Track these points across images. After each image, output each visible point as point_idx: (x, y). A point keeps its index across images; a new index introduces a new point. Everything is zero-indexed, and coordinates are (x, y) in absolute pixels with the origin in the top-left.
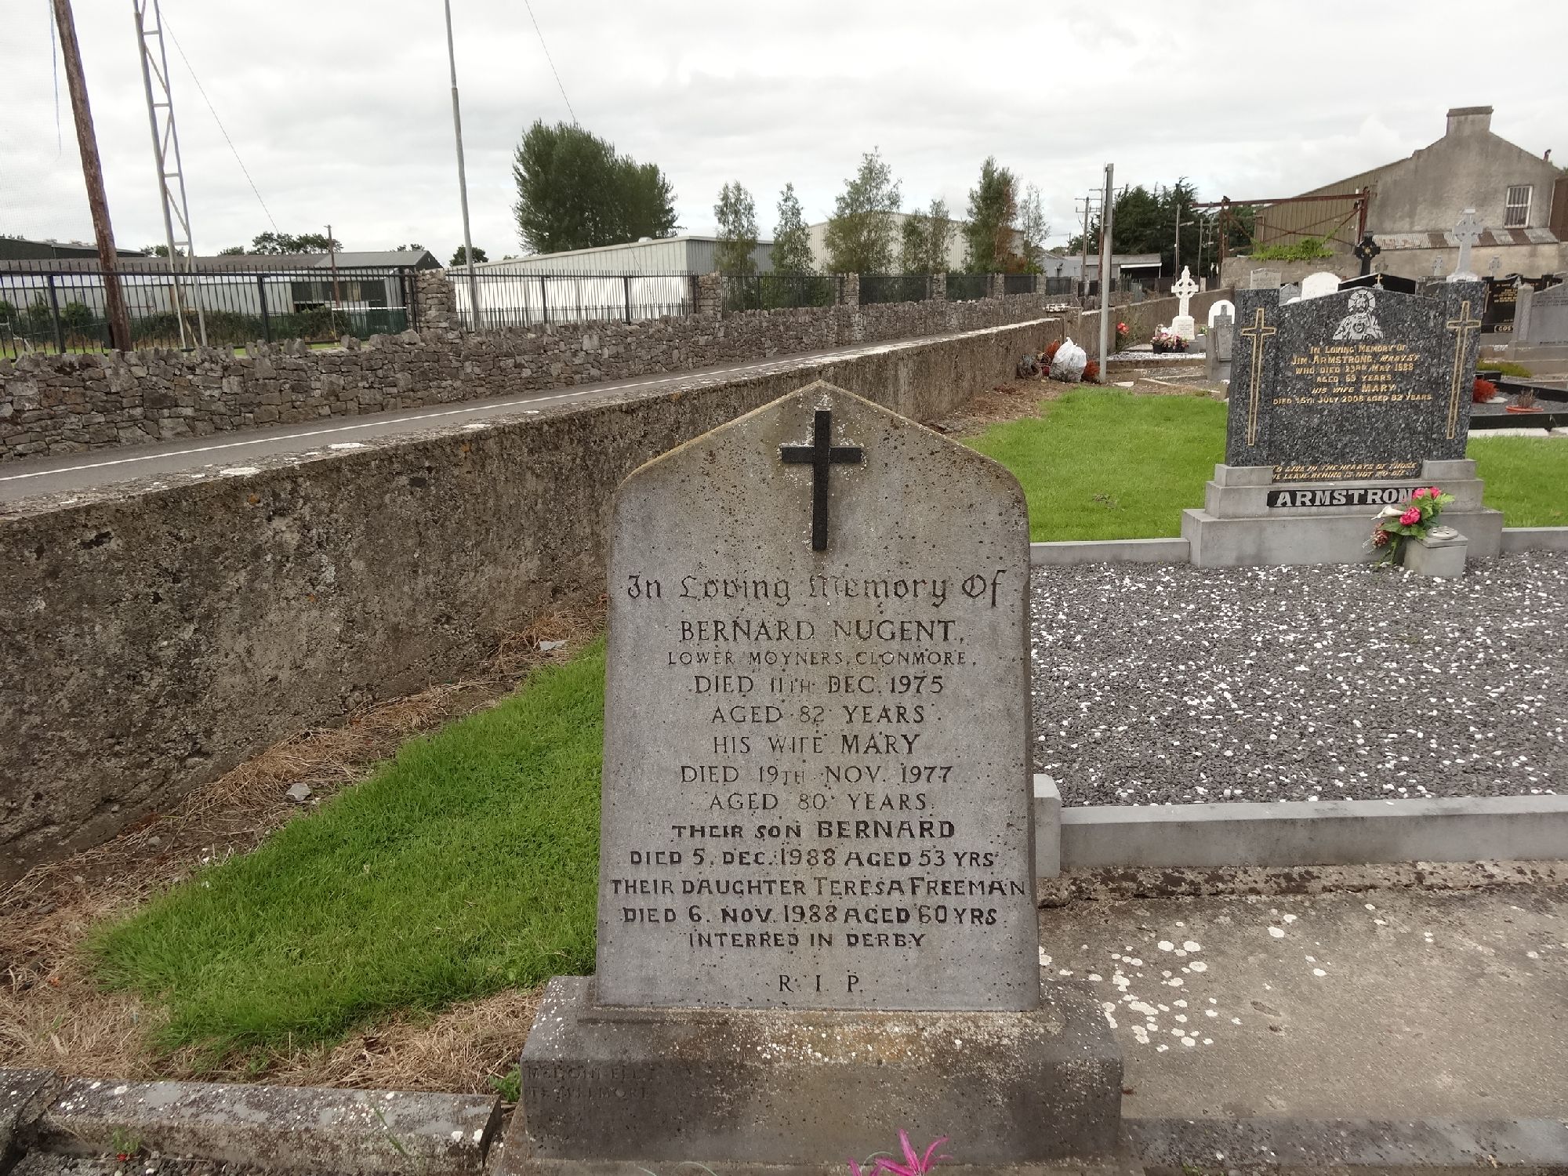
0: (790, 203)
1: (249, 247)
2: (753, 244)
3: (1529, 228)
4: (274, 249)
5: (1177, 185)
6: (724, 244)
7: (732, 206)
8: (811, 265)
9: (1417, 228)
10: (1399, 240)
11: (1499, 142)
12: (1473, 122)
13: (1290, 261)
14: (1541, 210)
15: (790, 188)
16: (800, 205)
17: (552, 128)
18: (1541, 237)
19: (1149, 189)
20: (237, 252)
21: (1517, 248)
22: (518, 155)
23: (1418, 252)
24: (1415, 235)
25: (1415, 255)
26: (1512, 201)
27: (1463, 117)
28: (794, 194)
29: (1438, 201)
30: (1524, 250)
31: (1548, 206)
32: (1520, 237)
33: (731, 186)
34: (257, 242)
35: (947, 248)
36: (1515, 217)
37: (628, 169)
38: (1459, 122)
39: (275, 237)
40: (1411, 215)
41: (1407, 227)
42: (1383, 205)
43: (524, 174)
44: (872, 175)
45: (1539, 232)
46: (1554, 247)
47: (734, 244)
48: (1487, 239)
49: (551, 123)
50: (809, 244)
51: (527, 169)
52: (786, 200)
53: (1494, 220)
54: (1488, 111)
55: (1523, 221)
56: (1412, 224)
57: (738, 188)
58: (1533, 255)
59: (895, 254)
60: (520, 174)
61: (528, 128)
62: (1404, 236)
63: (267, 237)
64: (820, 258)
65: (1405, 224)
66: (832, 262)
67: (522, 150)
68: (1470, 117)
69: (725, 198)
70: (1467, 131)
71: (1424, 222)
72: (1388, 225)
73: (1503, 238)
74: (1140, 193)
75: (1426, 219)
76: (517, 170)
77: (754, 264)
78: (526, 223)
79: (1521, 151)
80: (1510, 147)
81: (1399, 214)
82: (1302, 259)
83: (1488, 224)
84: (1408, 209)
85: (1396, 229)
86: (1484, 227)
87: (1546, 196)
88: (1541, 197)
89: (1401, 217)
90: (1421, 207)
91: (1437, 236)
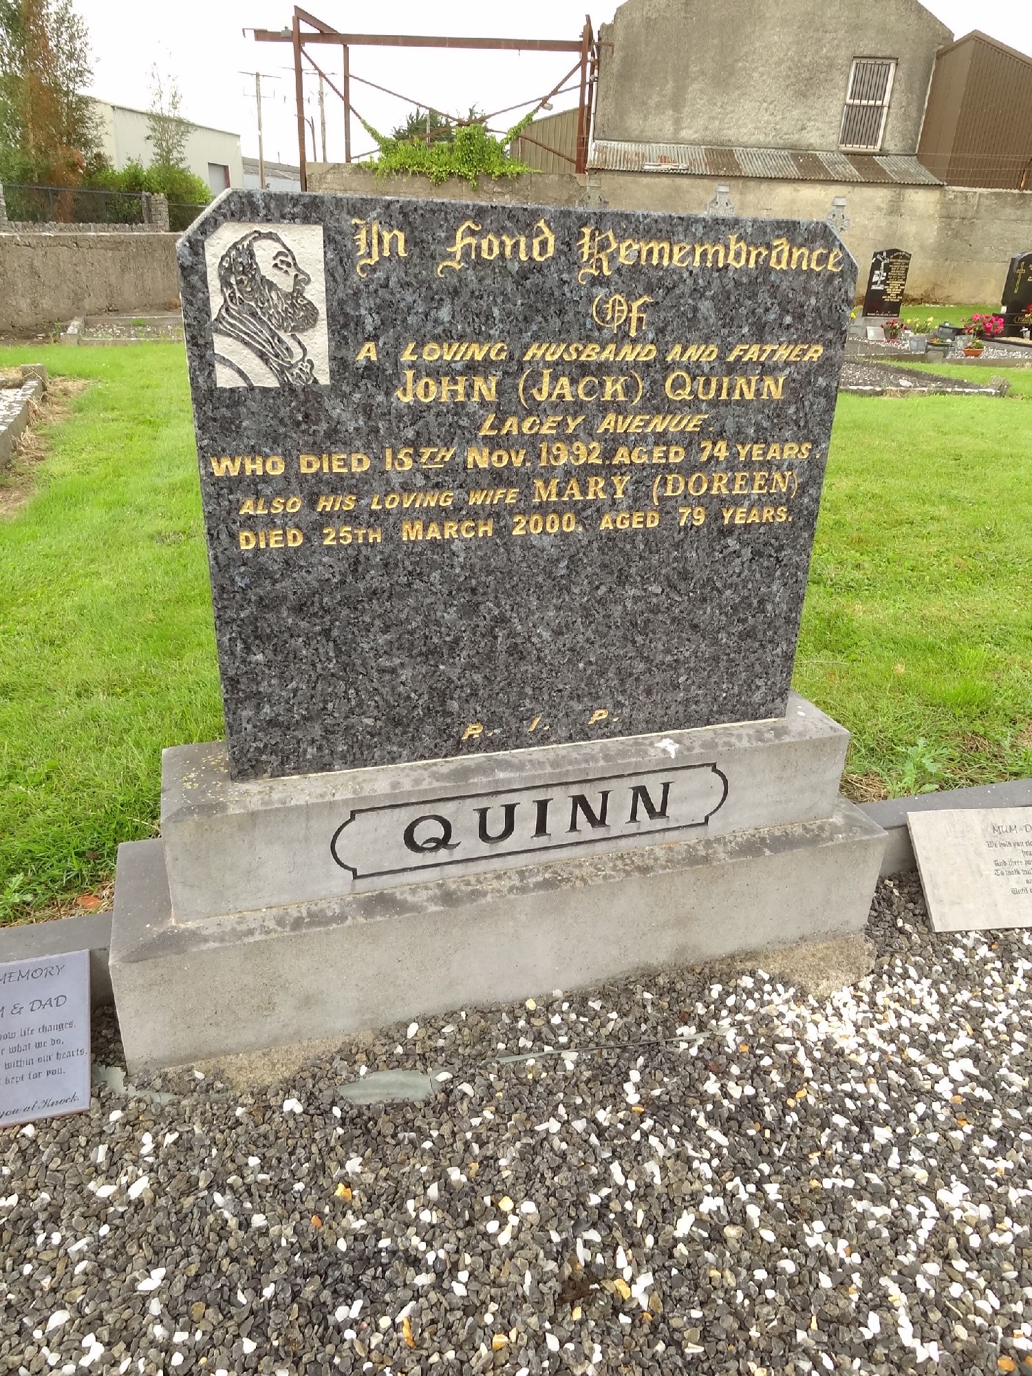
3: (882, 153)
9: (686, 134)
10: (653, 155)
13: (439, 181)
14: (906, 118)
18: (907, 172)
21: (868, 192)
23: (685, 182)
24: (680, 147)
25: (677, 189)
26: (858, 90)
29: (726, 78)
30: (880, 196)
31: (920, 109)
32: (870, 170)
36: (860, 127)
40: (677, 103)
41: (669, 128)
42: (625, 77)
45: (903, 162)
46: (934, 196)
48: (811, 168)
53: (823, 128)
56: (677, 122)
58: (895, 209)
62: (664, 149)
65: (662, 123)
71: (701, 121)
72: (635, 122)
73: (840, 168)
75: (702, 115)
81: (655, 99)
82: (463, 178)
83: (812, 138)
84: (670, 85)
85: (649, 134)
86: (804, 143)
87: (917, 85)
88: (910, 89)
89: (658, 105)
90: (695, 86)
91: (721, 153)
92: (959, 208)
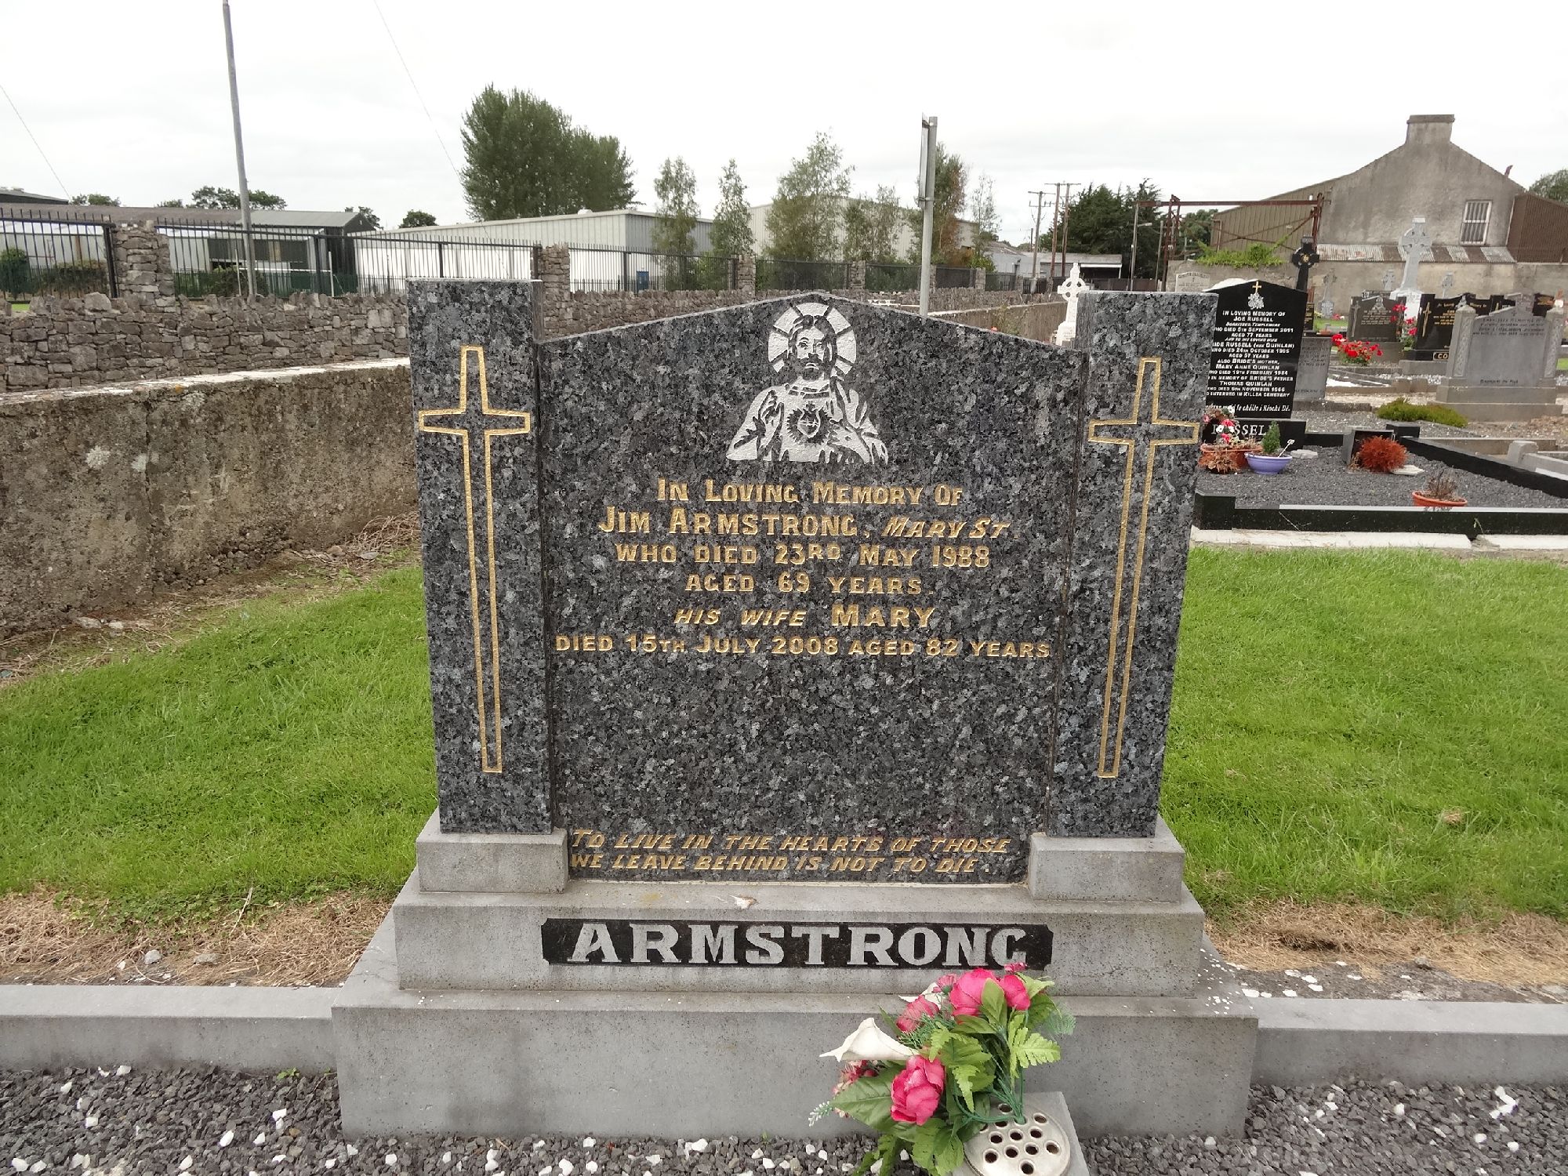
0: (733, 181)
1: (188, 200)
2: (693, 222)
3: (1485, 245)
4: (215, 204)
5: (1142, 186)
6: (663, 220)
7: (673, 182)
8: (751, 247)
9: (1369, 240)
10: (1352, 252)
11: (1459, 153)
12: (1434, 130)
13: (1238, 267)
14: (1499, 227)
15: (733, 165)
16: (743, 183)
17: (505, 93)
18: (1498, 256)
19: (1113, 189)
20: (177, 205)
21: (1473, 266)
22: (466, 118)
23: (1370, 265)
24: (1368, 247)
25: (1366, 268)
26: (1470, 216)
27: (1423, 125)
28: (738, 171)
29: (1394, 213)
30: (1480, 268)
31: (1507, 223)
32: (1475, 254)
33: (673, 162)
34: (197, 197)
35: (895, 237)
36: (1471, 233)
37: (586, 141)
38: (1420, 130)
39: (216, 191)
40: (1365, 225)
41: (1360, 238)
42: (1337, 214)
43: (472, 137)
44: (822, 156)
45: (1497, 251)
46: (1510, 268)
47: (673, 221)
48: (1441, 254)
49: (506, 89)
50: (750, 225)
51: (476, 133)
52: (728, 177)
53: (1450, 234)
54: (1448, 119)
55: (1481, 240)
56: (1366, 235)
57: (680, 164)
58: (1488, 274)
59: (840, 240)
60: (469, 140)
61: (479, 92)
62: (1359, 248)
63: (207, 192)
64: (761, 239)
65: (1359, 235)
66: (772, 245)
67: (470, 113)
68: (1431, 125)
69: (667, 173)
70: (1427, 139)
71: (1378, 234)
72: (1341, 235)
73: (1458, 255)
74: (1103, 193)
75: (1379, 231)
76: (464, 134)
77: (693, 243)
78: (471, 190)
79: (1481, 164)
80: (1471, 159)
81: (1353, 224)
82: (1251, 266)
83: (1444, 239)
84: (1362, 218)
85: (1349, 241)
86: (1439, 242)
87: (1504, 213)
88: (1500, 214)
89: (1355, 227)
90: (1376, 217)
91: (1390, 249)
92: (1525, 272)
